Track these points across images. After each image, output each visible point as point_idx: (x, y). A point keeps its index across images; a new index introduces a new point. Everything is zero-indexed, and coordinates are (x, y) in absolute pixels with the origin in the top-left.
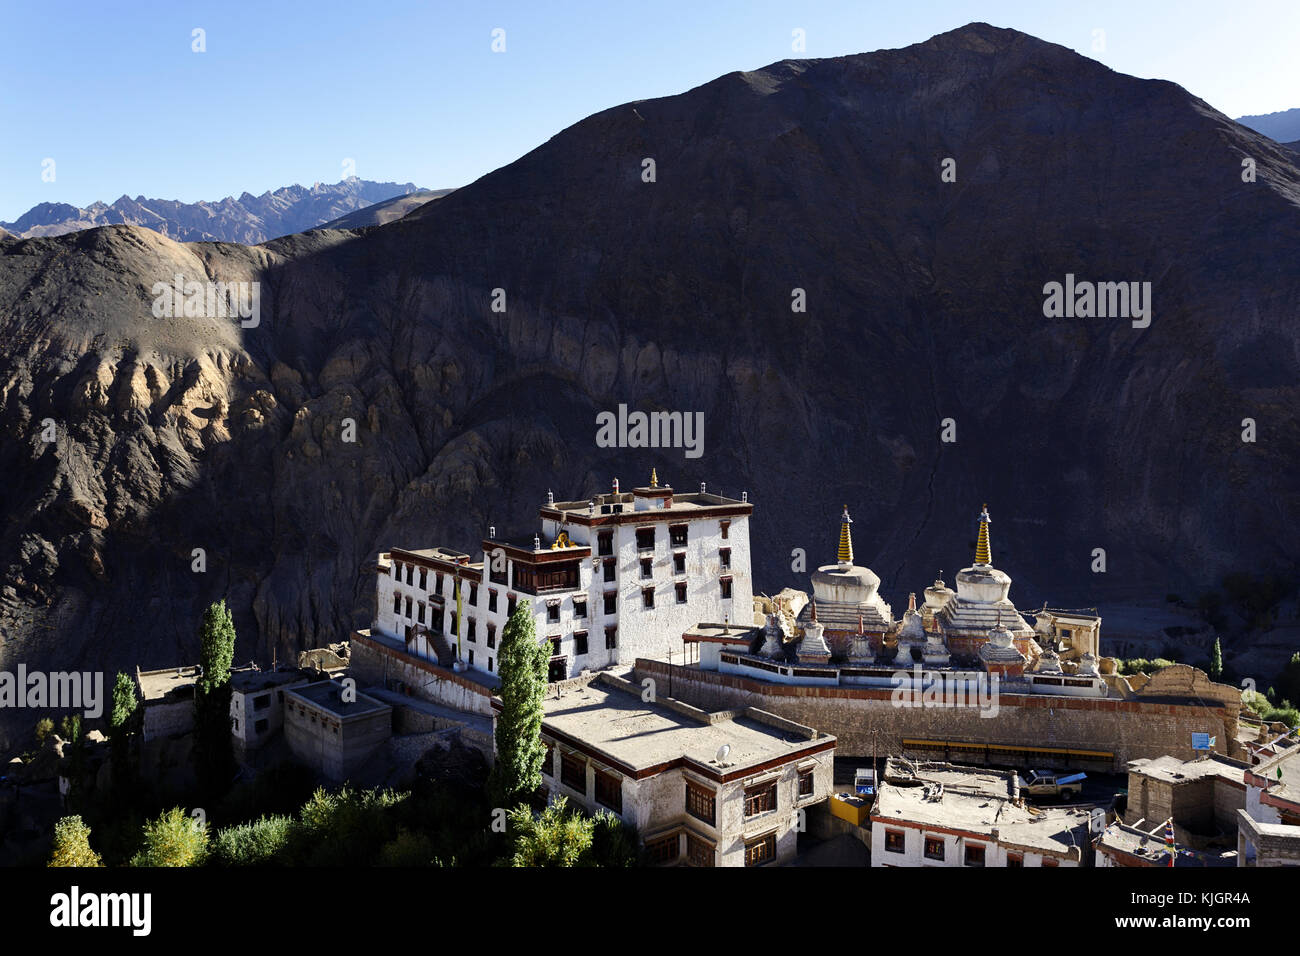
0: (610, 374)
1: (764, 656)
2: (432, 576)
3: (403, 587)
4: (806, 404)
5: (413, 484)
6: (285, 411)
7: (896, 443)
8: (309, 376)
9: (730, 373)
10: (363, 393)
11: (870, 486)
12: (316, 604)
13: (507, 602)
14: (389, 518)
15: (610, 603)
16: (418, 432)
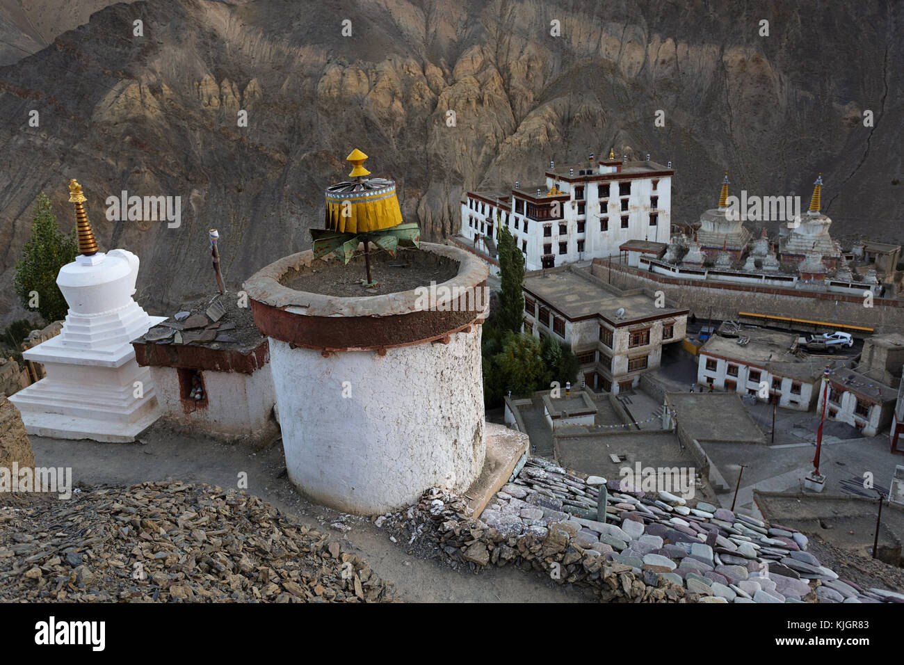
0: (638, 63)
1: (665, 260)
2: (487, 207)
3: (473, 211)
4: (780, 79)
5: (508, 139)
6: (433, 94)
7: (847, 107)
8: (447, 71)
9: (725, 58)
10: (479, 82)
11: (821, 139)
12: (452, 211)
13: (523, 224)
14: (493, 160)
15: (581, 226)
16: (511, 106)
